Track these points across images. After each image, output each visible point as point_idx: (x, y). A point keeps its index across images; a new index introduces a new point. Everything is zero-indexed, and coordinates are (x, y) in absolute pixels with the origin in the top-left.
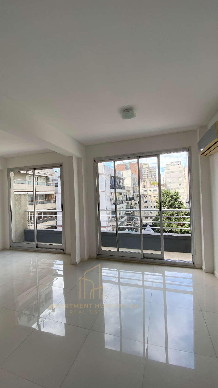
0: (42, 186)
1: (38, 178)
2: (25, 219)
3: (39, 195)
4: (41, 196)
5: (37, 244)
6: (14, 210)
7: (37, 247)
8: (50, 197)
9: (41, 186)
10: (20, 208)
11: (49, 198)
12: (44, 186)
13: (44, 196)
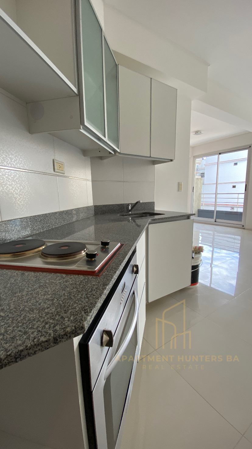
2: (199, 200)
5: (216, 219)
7: (216, 222)
10: (197, 191)
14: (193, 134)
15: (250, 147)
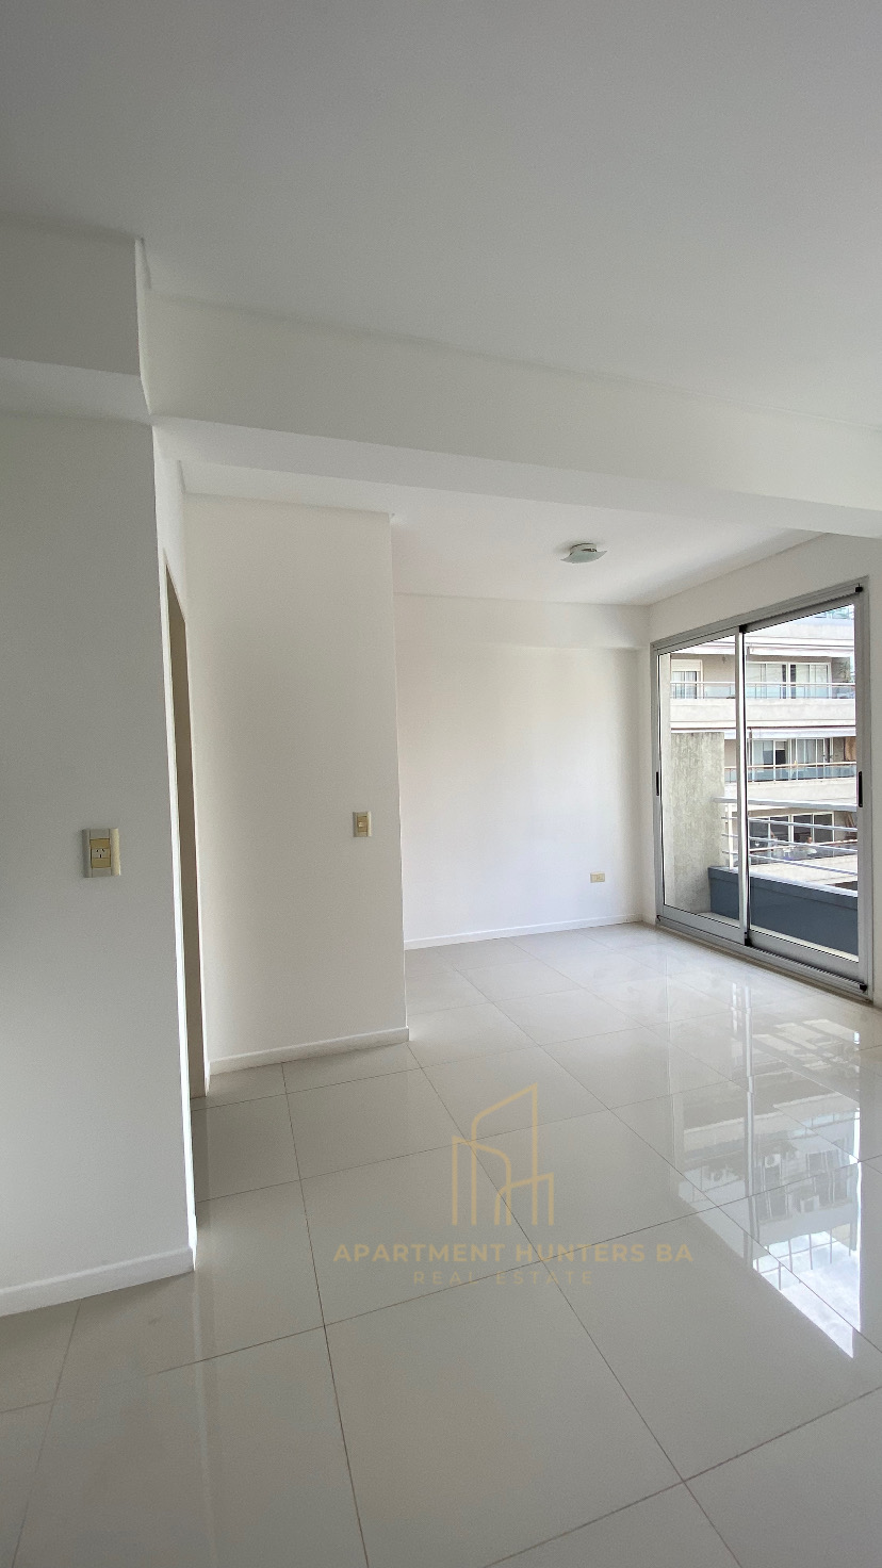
0: (812, 701)
1: (798, 671)
2: (711, 828)
3: (800, 741)
4: (810, 745)
5: (749, 929)
6: (671, 791)
7: (748, 942)
8: (851, 752)
9: (806, 701)
10: (694, 788)
11: (848, 755)
12: (825, 701)
13: (821, 746)
14: (564, 560)
15: (859, 590)
